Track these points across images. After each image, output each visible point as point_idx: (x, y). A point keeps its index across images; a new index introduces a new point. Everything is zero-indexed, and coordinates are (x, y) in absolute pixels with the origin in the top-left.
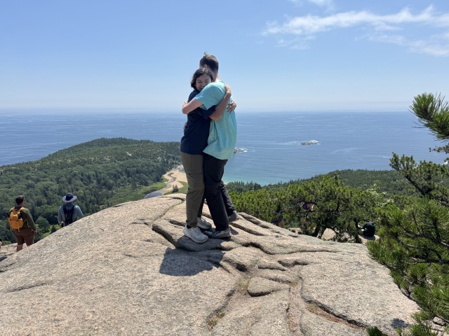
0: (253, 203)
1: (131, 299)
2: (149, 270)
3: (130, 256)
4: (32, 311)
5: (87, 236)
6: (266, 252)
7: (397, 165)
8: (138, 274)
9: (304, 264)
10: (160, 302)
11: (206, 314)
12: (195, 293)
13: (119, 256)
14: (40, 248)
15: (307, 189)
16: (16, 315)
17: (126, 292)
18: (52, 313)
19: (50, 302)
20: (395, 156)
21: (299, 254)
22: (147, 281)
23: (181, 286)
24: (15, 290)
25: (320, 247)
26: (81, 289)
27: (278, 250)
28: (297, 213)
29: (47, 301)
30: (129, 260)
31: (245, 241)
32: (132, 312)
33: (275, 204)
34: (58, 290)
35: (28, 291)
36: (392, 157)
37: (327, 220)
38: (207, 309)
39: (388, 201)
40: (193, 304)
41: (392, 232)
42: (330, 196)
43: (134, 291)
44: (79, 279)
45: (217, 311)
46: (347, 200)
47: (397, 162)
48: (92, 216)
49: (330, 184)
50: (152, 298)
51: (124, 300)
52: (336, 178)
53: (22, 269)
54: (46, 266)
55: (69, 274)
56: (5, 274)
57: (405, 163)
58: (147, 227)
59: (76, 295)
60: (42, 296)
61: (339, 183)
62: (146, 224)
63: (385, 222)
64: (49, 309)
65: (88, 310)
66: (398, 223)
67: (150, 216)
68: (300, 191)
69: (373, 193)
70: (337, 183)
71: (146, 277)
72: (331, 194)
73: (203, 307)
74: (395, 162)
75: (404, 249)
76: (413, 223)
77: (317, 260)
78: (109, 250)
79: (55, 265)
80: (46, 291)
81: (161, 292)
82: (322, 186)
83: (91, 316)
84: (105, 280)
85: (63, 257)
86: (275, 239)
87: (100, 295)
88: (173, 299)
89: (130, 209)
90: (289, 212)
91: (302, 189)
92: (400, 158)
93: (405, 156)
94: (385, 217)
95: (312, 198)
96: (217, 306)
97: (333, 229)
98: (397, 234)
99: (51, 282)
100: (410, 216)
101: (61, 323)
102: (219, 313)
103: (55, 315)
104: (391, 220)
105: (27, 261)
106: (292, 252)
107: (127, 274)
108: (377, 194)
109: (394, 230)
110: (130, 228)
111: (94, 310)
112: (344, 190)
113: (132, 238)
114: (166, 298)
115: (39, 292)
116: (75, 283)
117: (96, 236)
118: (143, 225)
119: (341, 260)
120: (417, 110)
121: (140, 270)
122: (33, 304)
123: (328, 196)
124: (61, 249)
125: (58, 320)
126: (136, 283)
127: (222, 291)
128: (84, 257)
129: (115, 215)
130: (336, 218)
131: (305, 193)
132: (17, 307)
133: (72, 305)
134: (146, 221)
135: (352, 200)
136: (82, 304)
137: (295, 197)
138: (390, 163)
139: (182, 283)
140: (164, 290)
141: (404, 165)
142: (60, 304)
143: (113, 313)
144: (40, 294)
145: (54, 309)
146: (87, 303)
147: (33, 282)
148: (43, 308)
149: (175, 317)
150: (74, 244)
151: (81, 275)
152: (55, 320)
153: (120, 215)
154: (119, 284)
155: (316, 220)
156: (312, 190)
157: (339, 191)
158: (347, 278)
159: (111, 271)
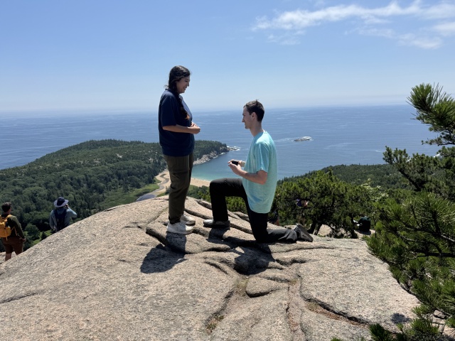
1: (127, 305)
3: (124, 261)
4: (24, 322)
5: (78, 242)
6: (263, 251)
7: (390, 159)
8: (132, 280)
9: (302, 262)
10: (156, 307)
11: (205, 317)
12: (193, 296)
13: (113, 261)
14: (29, 256)
15: (302, 186)
16: (6, 328)
17: (122, 298)
18: (44, 323)
19: (42, 312)
20: (388, 149)
21: (296, 252)
22: (143, 286)
23: (178, 290)
24: (4, 302)
25: (318, 244)
26: (74, 297)
27: (275, 248)
28: (292, 210)
29: (38, 312)
30: (123, 266)
32: (128, 319)
34: (50, 299)
35: (18, 302)
36: (385, 151)
37: (322, 216)
38: (206, 312)
39: (383, 195)
40: (191, 308)
41: (391, 227)
42: (325, 192)
43: (130, 297)
44: (72, 286)
45: (216, 314)
46: (342, 195)
47: (390, 156)
48: (83, 222)
49: (324, 180)
50: (148, 303)
51: (120, 307)
52: (330, 174)
53: (11, 279)
54: (36, 275)
55: (60, 282)
57: (399, 156)
58: (140, 231)
59: (68, 303)
60: (33, 306)
61: (333, 178)
62: (139, 227)
63: (384, 217)
64: (41, 320)
65: (82, 319)
66: (397, 217)
67: (143, 219)
68: (295, 188)
69: (368, 188)
70: (331, 179)
71: (142, 282)
72: (326, 190)
73: (202, 311)
74: (389, 155)
75: (404, 244)
76: (412, 217)
77: (315, 257)
78: (102, 256)
79: (46, 274)
80: (38, 301)
81: (158, 296)
82: (317, 182)
83: (85, 325)
84: (99, 287)
85: (55, 265)
87: (94, 303)
88: (170, 304)
89: (123, 213)
90: (285, 210)
91: (297, 186)
92: (393, 152)
93: (398, 149)
94: (383, 211)
95: (307, 194)
96: (216, 309)
97: (329, 226)
98: (396, 228)
99: (42, 292)
100: (409, 209)
101: (54, 333)
102: (218, 316)
103: (48, 326)
104: (391, 214)
105: (16, 270)
106: (290, 250)
107: (121, 280)
108: (371, 188)
109: (393, 224)
110: (123, 232)
111: (88, 319)
112: (339, 185)
113: (125, 243)
114: (163, 302)
115: (30, 302)
116: (67, 292)
117: (88, 242)
118: (137, 229)
119: (339, 256)
121: (135, 275)
122: (24, 316)
123: (323, 192)
124: (52, 256)
125: (51, 331)
126: (131, 289)
127: (219, 294)
128: (76, 264)
129: (107, 219)
130: (332, 214)
131: (300, 189)
132: (7, 319)
133: (65, 315)
134: (139, 225)
135: (347, 195)
136: (75, 313)
137: (290, 194)
138: (384, 157)
139: (179, 287)
140: (160, 295)
141: (397, 159)
142: (53, 314)
143: (108, 321)
144: (31, 304)
145: (47, 319)
146: (81, 312)
147: (23, 293)
148: (34, 319)
149: (172, 323)
150: (65, 250)
151: (73, 283)
152: (48, 331)
153: (112, 219)
154: (114, 291)
155: (312, 217)
156: (307, 186)
157: (334, 186)
158: (346, 274)
159: (105, 277)
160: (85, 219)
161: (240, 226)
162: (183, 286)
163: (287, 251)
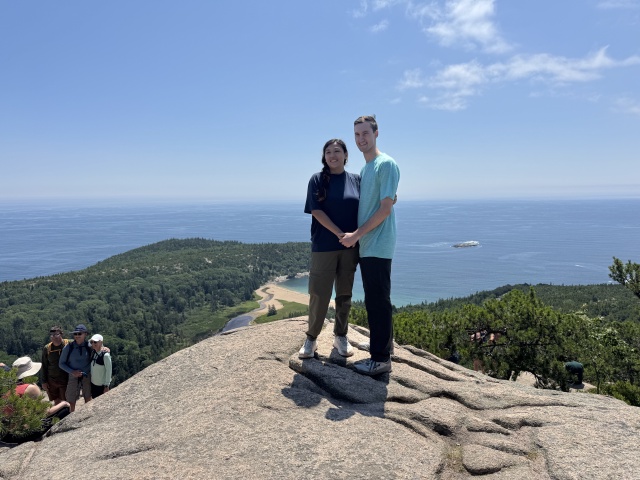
0: (412, 332)
2: (304, 429)
3: (269, 408)
5: (193, 378)
6: (469, 406)
7: (620, 276)
8: (289, 437)
9: (537, 425)
12: (385, 467)
13: (254, 408)
14: (125, 394)
15: (491, 311)
17: (281, 464)
20: (617, 262)
21: (518, 409)
22: (308, 447)
23: (361, 456)
24: (107, 457)
25: (551, 399)
26: (211, 456)
27: (486, 402)
28: (477, 346)
29: (165, 476)
30: (269, 415)
31: (434, 388)
34: (178, 458)
35: (131, 459)
36: (612, 263)
39: (609, 330)
42: (527, 321)
43: (292, 461)
44: (204, 442)
46: (553, 327)
47: (621, 271)
48: (193, 348)
49: (525, 304)
50: (322, 473)
52: (532, 295)
53: (106, 426)
54: (144, 421)
55: (185, 433)
56: (81, 432)
57: (634, 273)
58: (283, 366)
59: (206, 466)
60: (156, 467)
61: (537, 302)
62: (278, 359)
67: (283, 348)
68: (482, 314)
69: (584, 317)
70: (534, 302)
71: (303, 441)
72: (528, 318)
74: (618, 271)
77: (556, 419)
78: (237, 399)
79: (158, 421)
80: (161, 458)
82: (513, 307)
84: (245, 444)
85: (167, 409)
86: (476, 386)
87: (242, 467)
89: (249, 338)
90: (466, 346)
91: (485, 311)
92: (624, 266)
93: (632, 263)
95: (500, 324)
97: (533, 373)
99: (162, 446)
105: (109, 413)
106: (509, 407)
107: (272, 434)
108: (588, 319)
110: (257, 364)
112: (547, 312)
113: (265, 381)
115: (149, 460)
116: (199, 448)
117: (207, 377)
118: (276, 362)
119: (591, 418)
121: (291, 430)
123: (524, 322)
124: (158, 395)
126: (291, 450)
127: (425, 466)
128: (199, 409)
129: (229, 346)
130: (534, 355)
131: (490, 316)
134: (278, 356)
135: (560, 328)
137: (474, 323)
138: (611, 273)
139: (362, 452)
140: (337, 462)
141: (631, 276)
144: (151, 464)
147: (133, 446)
150: (176, 389)
151: (204, 436)
153: (238, 348)
154: (266, 451)
155: (507, 358)
156: (499, 313)
157: (541, 314)
158: (615, 447)
159: (248, 431)
160: (196, 345)
161: (426, 366)
162: (367, 451)
163: (505, 408)
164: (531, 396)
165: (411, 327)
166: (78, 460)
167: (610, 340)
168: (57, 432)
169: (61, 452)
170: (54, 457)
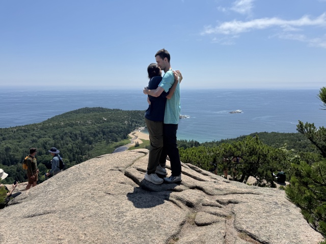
0: (196, 156)
1: (112, 225)
2: (123, 204)
3: (109, 194)
4: (42, 232)
5: (78, 179)
6: (207, 194)
7: (302, 130)
8: (115, 208)
9: (236, 203)
10: (132, 228)
11: (166, 238)
12: (157, 222)
13: (102, 194)
14: (45, 186)
15: (235, 147)
16: (31, 235)
17: (108, 221)
18: (56, 234)
19: (55, 226)
20: (300, 123)
21: (231, 195)
22: (122, 212)
23: (146, 217)
24: (29, 217)
25: (247, 190)
26: (75, 217)
27: (216, 192)
28: (228, 164)
29: (52, 226)
30: (108, 197)
31: (192, 184)
32: (112, 235)
33: (211, 157)
34: (60, 218)
35: (39, 218)
36: (298, 124)
37: (250, 170)
38: (166, 234)
39: (296, 156)
40: (156, 231)
41: (303, 181)
42: (252, 152)
43: (113, 219)
44: (74, 209)
45: (174, 236)
46: (266, 155)
47: (302, 128)
48: (81, 164)
49: (252, 143)
50: (126, 225)
51: (107, 226)
52: (257, 139)
53: (33, 202)
54: (50, 200)
55: (67, 206)
56: (21, 205)
57: (308, 128)
58: (121, 173)
59: (72, 221)
60: (49, 222)
61: (259, 142)
62: (120, 170)
63: (298, 174)
64: (54, 231)
65: (81, 232)
66: (308, 175)
67: (123, 165)
68: (230, 148)
69: (285, 150)
70: (257, 143)
71: (121, 210)
72: (253, 150)
73: (163, 233)
74: (301, 127)
75: (313, 195)
76: (319, 175)
77: (245, 200)
78: (95, 189)
79: (56, 200)
80: (52, 218)
81: (132, 221)
82: (247, 145)
83: (84, 237)
84: (93, 211)
85: (62, 194)
86: (213, 184)
87: (89, 222)
88: (141, 226)
89: (108, 160)
91: (232, 147)
92: (304, 125)
93: (308, 123)
94: (298, 170)
95: (239, 153)
96: (173, 233)
97: (255, 177)
98: (307, 183)
99: (54, 212)
100: (317, 170)
101: (62, 241)
102: (175, 237)
103: (59, 236)
104: (304, 173)
105: (36, 196)
106: (227, 194)
107: (107, 207)
108: (287, 151)
109: (305, 180)
110: (109, 173)
111: (85, 233)
112: (263, 148)
113: (110, 181)
114: (137, 225)
115: (46, 218)
116: (71, 213)
117: (84, 179)
118: (118, 172)
119: (263, 200)
120: (323, 98)
121: (117, 205)
122: (43, 227)
123: (251, 152)
124: (60, 187)
125: (61, 239)
126: (114, 214)
127: (176, 222)
128: (76, 194)
129: (98, 164)
130: (257, 168)
131: (234, 149)
132: (31, 229)
133: (70, 229)
134: (120, 169)
135: (269, 155)
136: (77, 228)
137: (227, 153)
138: (297, 128)
139: (148, 215)
140: (135, 220)
141: (307, 130)
142: (62, 227)
143: (98, 235)
144: (47, 220)
145: (58, 231)
146: (80, 228)
147: (42, 212)
148: (49, 230)
149: (143, 240)
150: (69, 184)
151: (75, 207)
152: (58, 239)
153: (102, 164)
154: (103, 214)
155: (242, 170)
156: (239, 147)
157: (259, 148)
158: (268, 214)
159: (97, 205)
160: (83, 163)
161: (191, 174)
162: (150, 215)
163: (224, 195)
164: (238, 189)
165: (195, 154)
166: (16, 218)
167: (297, 161)
168: (11, 204)
169: (9, 214)
170: (5, 216)
